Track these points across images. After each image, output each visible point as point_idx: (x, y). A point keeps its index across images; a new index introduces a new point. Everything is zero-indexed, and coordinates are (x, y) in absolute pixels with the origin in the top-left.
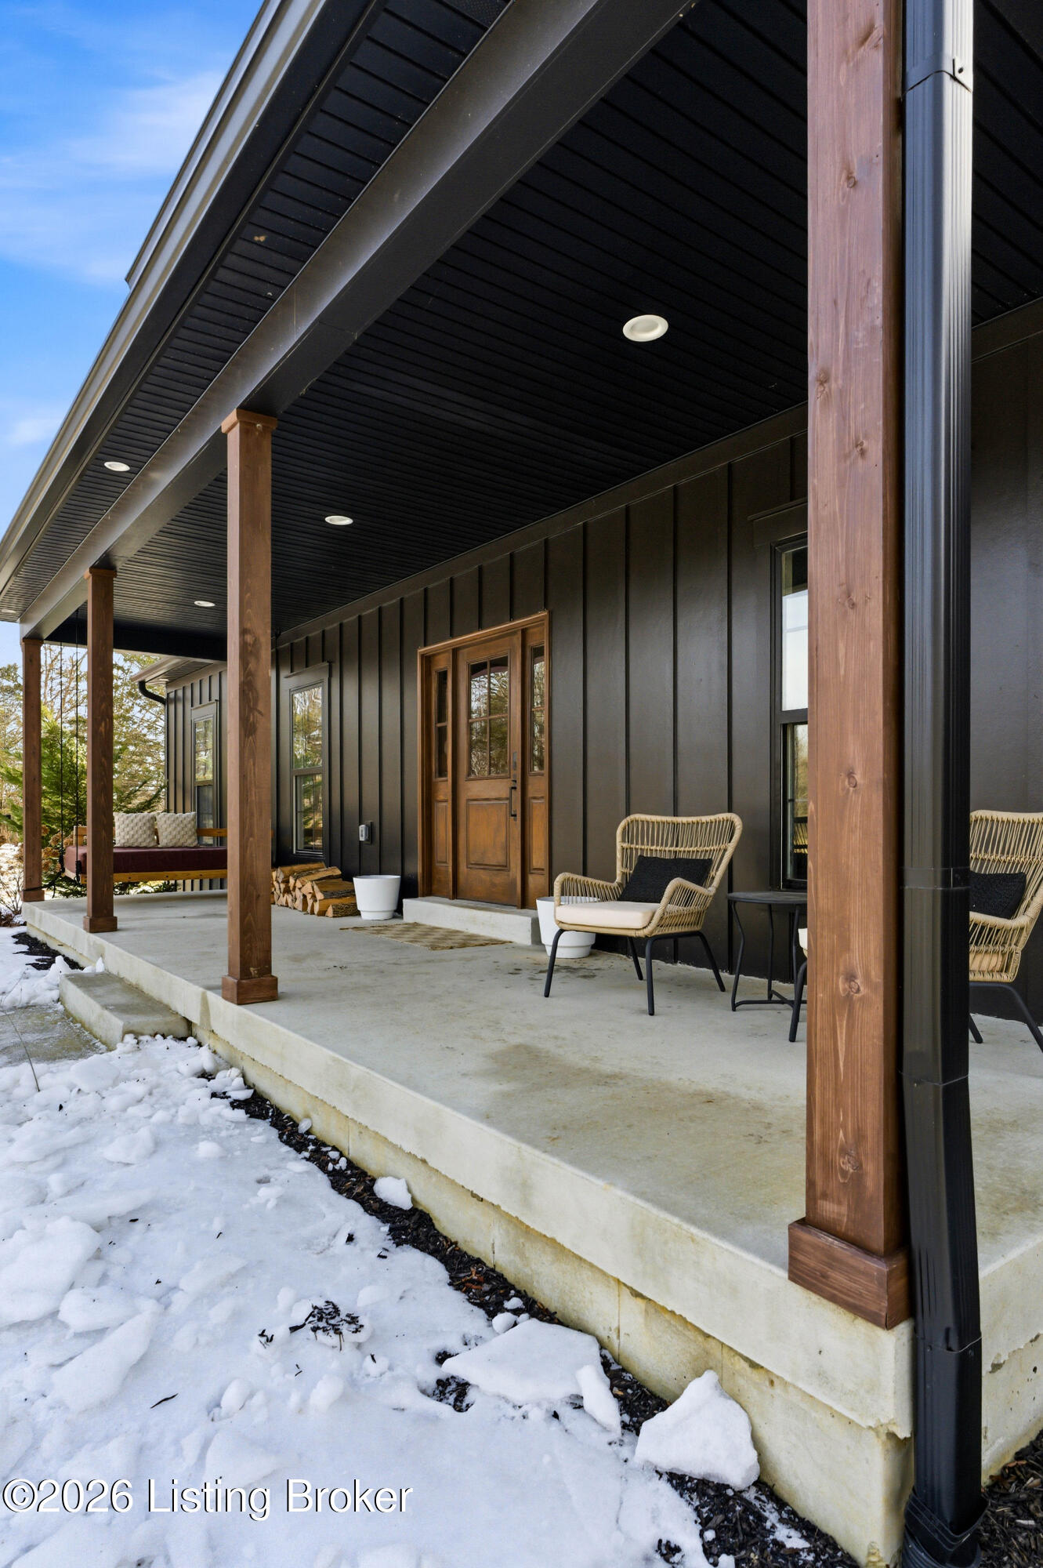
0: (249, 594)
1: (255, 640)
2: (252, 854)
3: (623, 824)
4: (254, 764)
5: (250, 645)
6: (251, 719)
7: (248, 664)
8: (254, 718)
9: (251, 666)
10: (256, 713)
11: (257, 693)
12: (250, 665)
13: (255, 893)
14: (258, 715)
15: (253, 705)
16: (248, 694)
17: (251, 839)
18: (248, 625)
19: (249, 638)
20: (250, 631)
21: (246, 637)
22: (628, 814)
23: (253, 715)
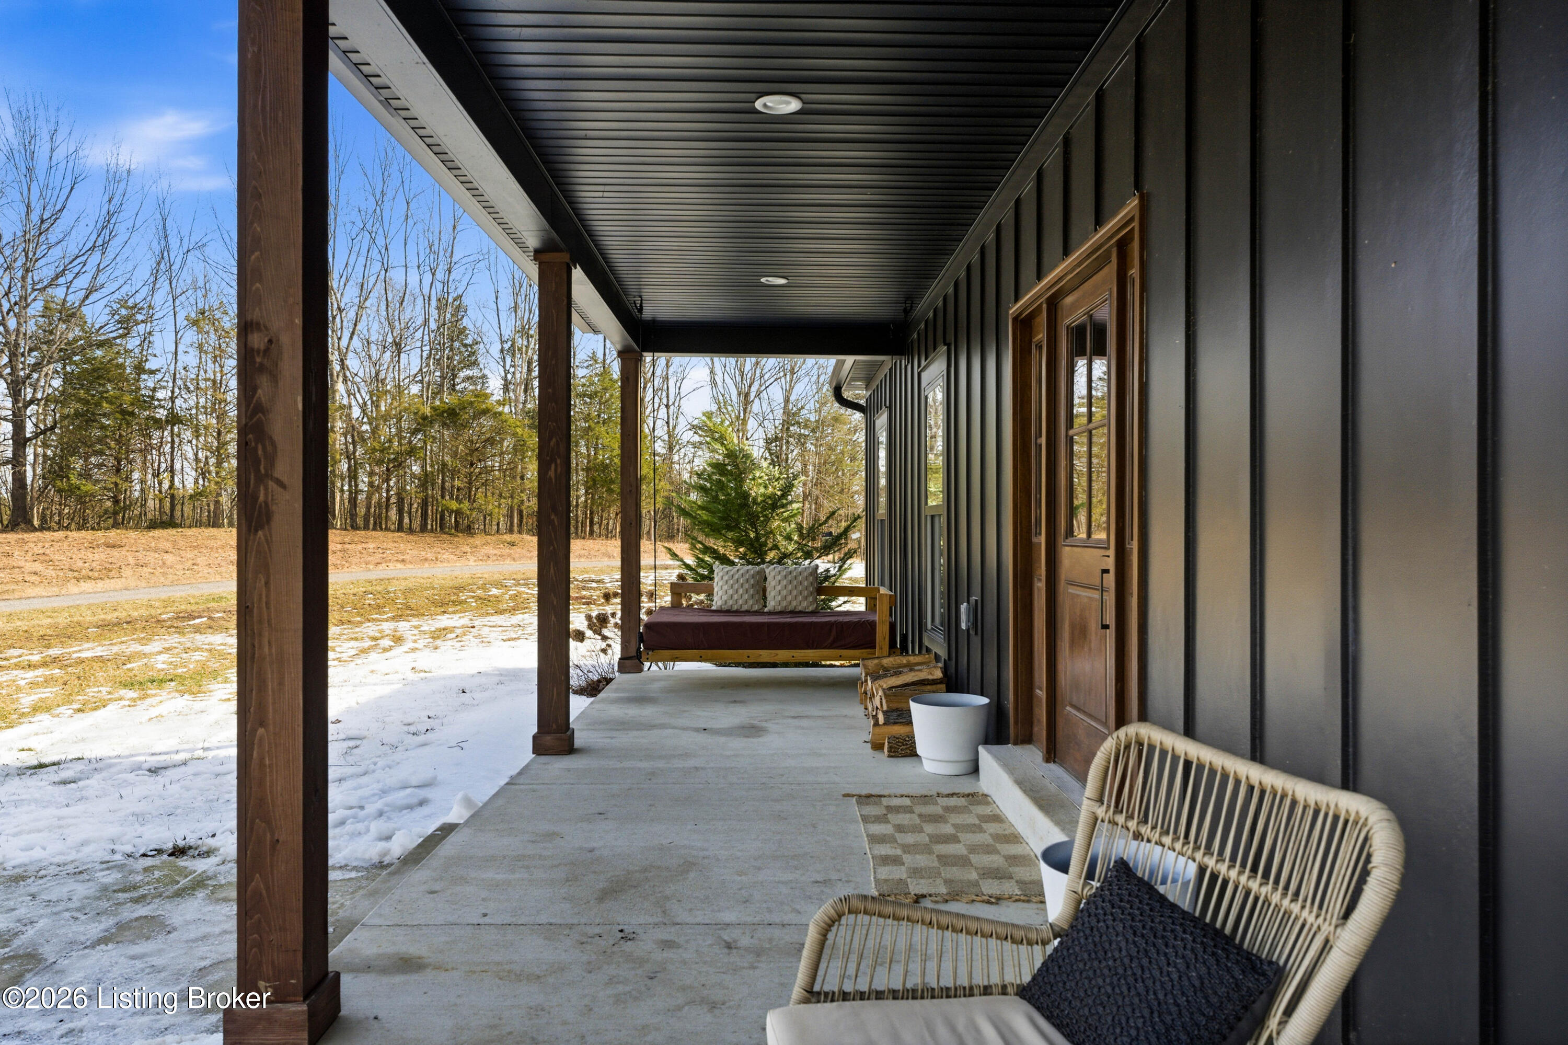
0: (257, 254)
1: (270, 341)
2: (262, 759)
3: (1109, 745)
4: (267, 583)
5: (258, 351)
6: (262, 498)
7: (255, 389)
8: (266, 494)
9: (261, 394)
10: (271, 484)
11: (273, 444)
12: (260, 391)
13: (268, 836)
14: (275, 486)
15: (266, 470)
16: (256, 449)
17: (261, 731)
18: (255, 315)
19: (257, 340)
20: (258, 324)
21: (250, 337)
22: (1121, 721)
23: (266, 489)
